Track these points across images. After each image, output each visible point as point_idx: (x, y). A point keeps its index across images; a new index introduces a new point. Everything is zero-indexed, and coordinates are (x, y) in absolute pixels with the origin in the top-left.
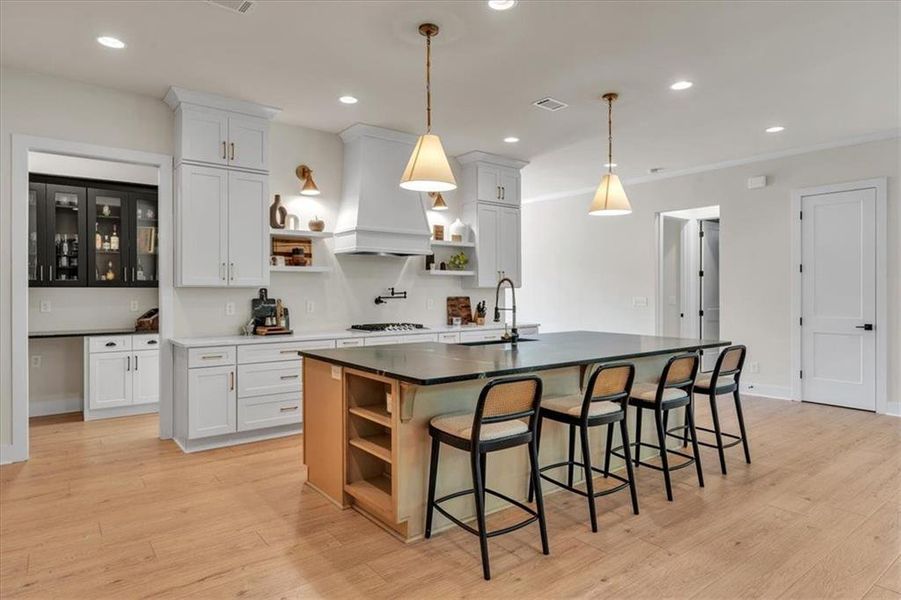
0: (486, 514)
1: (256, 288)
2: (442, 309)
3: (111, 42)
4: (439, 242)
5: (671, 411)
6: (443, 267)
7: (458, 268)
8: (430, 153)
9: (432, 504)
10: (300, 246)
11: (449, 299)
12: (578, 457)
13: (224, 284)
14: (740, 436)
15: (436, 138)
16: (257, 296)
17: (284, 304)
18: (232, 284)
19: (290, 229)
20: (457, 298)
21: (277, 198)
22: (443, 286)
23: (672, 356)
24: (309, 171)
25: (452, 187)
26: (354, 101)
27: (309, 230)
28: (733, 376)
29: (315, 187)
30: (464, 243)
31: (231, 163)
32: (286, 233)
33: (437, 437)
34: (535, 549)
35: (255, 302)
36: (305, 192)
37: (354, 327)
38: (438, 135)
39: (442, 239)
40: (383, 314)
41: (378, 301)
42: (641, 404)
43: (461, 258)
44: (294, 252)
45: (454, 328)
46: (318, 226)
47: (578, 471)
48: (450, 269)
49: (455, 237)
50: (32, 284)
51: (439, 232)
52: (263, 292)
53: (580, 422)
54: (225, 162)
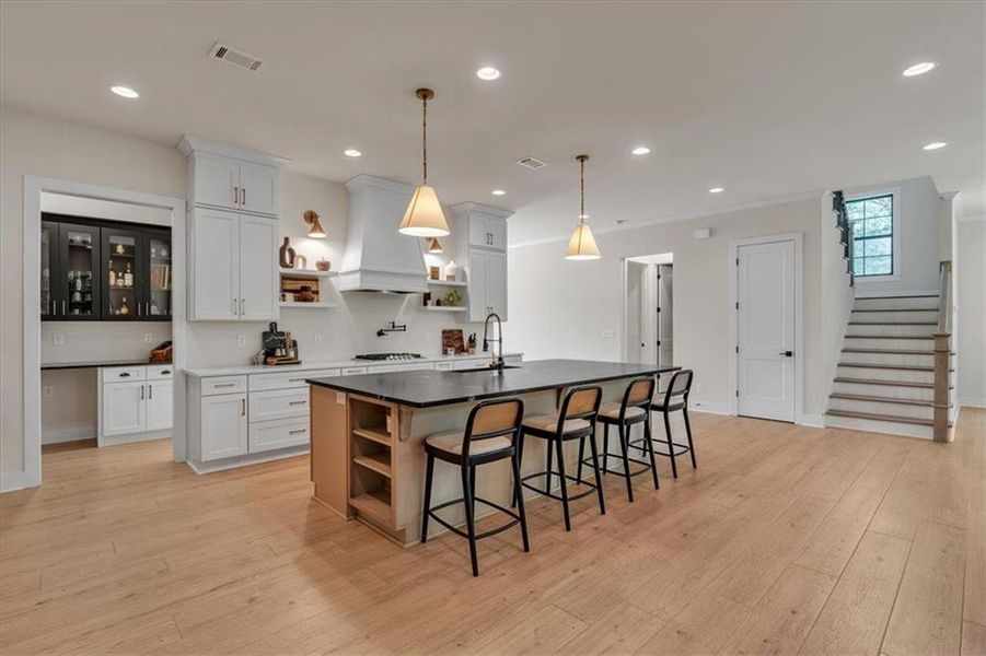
0: (475, 519)
1: (265, 322)
2: (438, 341)
3: (125, 92)
4: (434, 281)
5: (632, 426)
6: (439, 303)
7: (452, 304)
8: (426, 203)
9: (427, 512)
10: (308, 284)
11: (444, 332)
12: (555, 468)
13: (236, 318)
14: (688, 445)
15: (431, 189)
16: (268, 330)
17: (293, 337)
18: (243, 318)
19: (299, 269)
20: (451, 331)
21: (287, 240)
22: (439, 321)
23: (633, 379)
24: (316, 216)
25: (447, 233)
26: (358, 154)
27: (315, 269)
28: (682, 396)
29: (322, 231)
30: (457, 282)
31: (243, 207)
32: (295, 272)
33: (433, 453)
34: (518, 548)
35: (265, 335)
36: (312, 235)
37: (358, 357)
38: (433, 187)
39: (437, 278)
40: (383, 345)
41: (380, 333)
42: (607, 421)
43: (454, 296)
44: (302, 289)
45: (449, 358)
46: (324, 266)
47: (555, 479)
48: (445, 305)
49: (448, 277)
50: (44, 318)
51: (435, 273)
52: (273, 325)
53: (556, 437)
54: (237, 206)
